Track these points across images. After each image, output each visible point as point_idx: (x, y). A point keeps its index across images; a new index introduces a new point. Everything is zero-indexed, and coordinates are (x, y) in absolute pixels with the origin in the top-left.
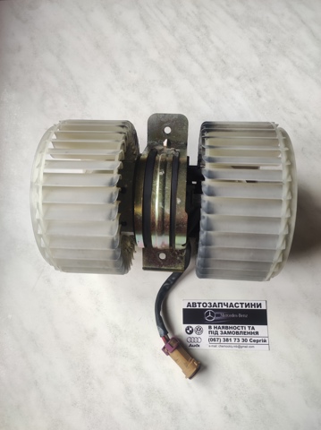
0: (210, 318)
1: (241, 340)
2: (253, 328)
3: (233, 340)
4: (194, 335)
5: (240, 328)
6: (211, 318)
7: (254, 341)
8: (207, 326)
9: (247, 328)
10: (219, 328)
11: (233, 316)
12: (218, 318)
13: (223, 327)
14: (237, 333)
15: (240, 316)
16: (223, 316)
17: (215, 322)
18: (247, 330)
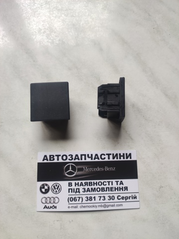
0: (70, 173)
1: (107, 198)
2: (122, 183)
3: (97, 198)
4: (50, 194)
5: (107, 183)
6: (73, 173)
7: (123, 198)
8: (67, 182)
9: (114, 183)
10: (82, 184)
11: (99, 169)
12: (80, 173)
13: (86, 184)
14: (103, 189)
15: (107, 169)
16: (87, 170)
17: (77, 178)
18: (115, 185)
